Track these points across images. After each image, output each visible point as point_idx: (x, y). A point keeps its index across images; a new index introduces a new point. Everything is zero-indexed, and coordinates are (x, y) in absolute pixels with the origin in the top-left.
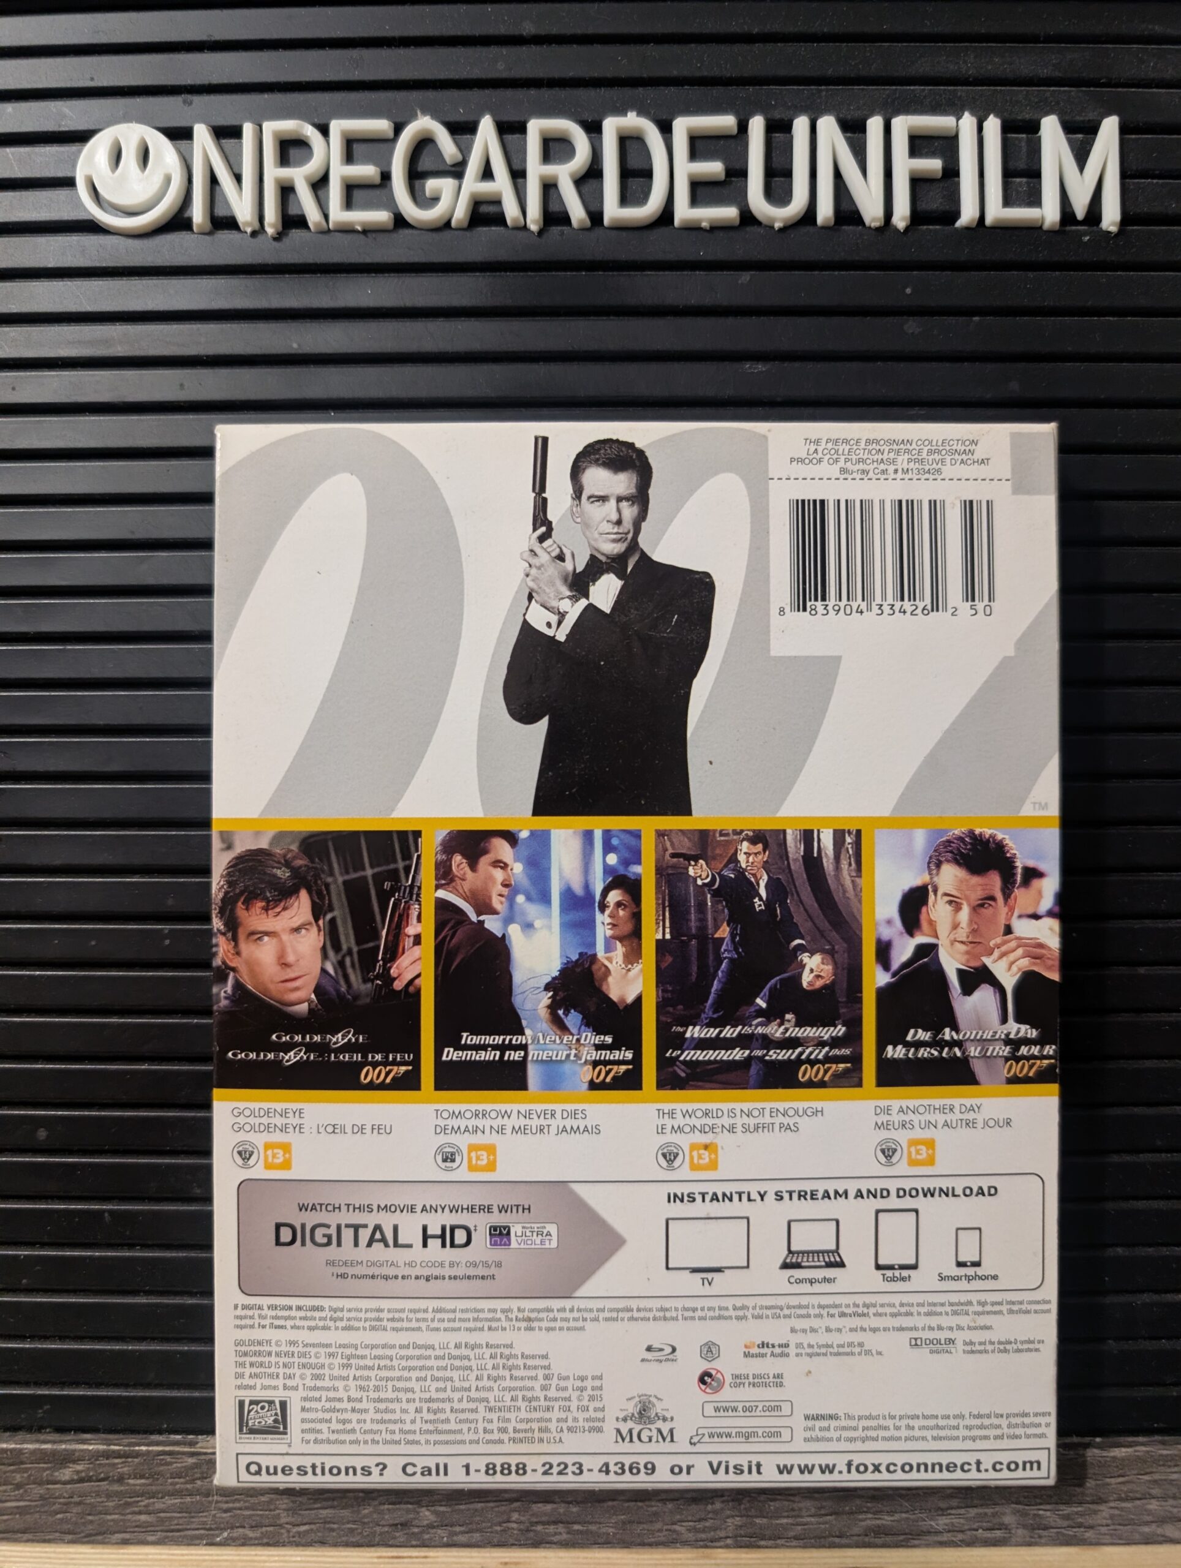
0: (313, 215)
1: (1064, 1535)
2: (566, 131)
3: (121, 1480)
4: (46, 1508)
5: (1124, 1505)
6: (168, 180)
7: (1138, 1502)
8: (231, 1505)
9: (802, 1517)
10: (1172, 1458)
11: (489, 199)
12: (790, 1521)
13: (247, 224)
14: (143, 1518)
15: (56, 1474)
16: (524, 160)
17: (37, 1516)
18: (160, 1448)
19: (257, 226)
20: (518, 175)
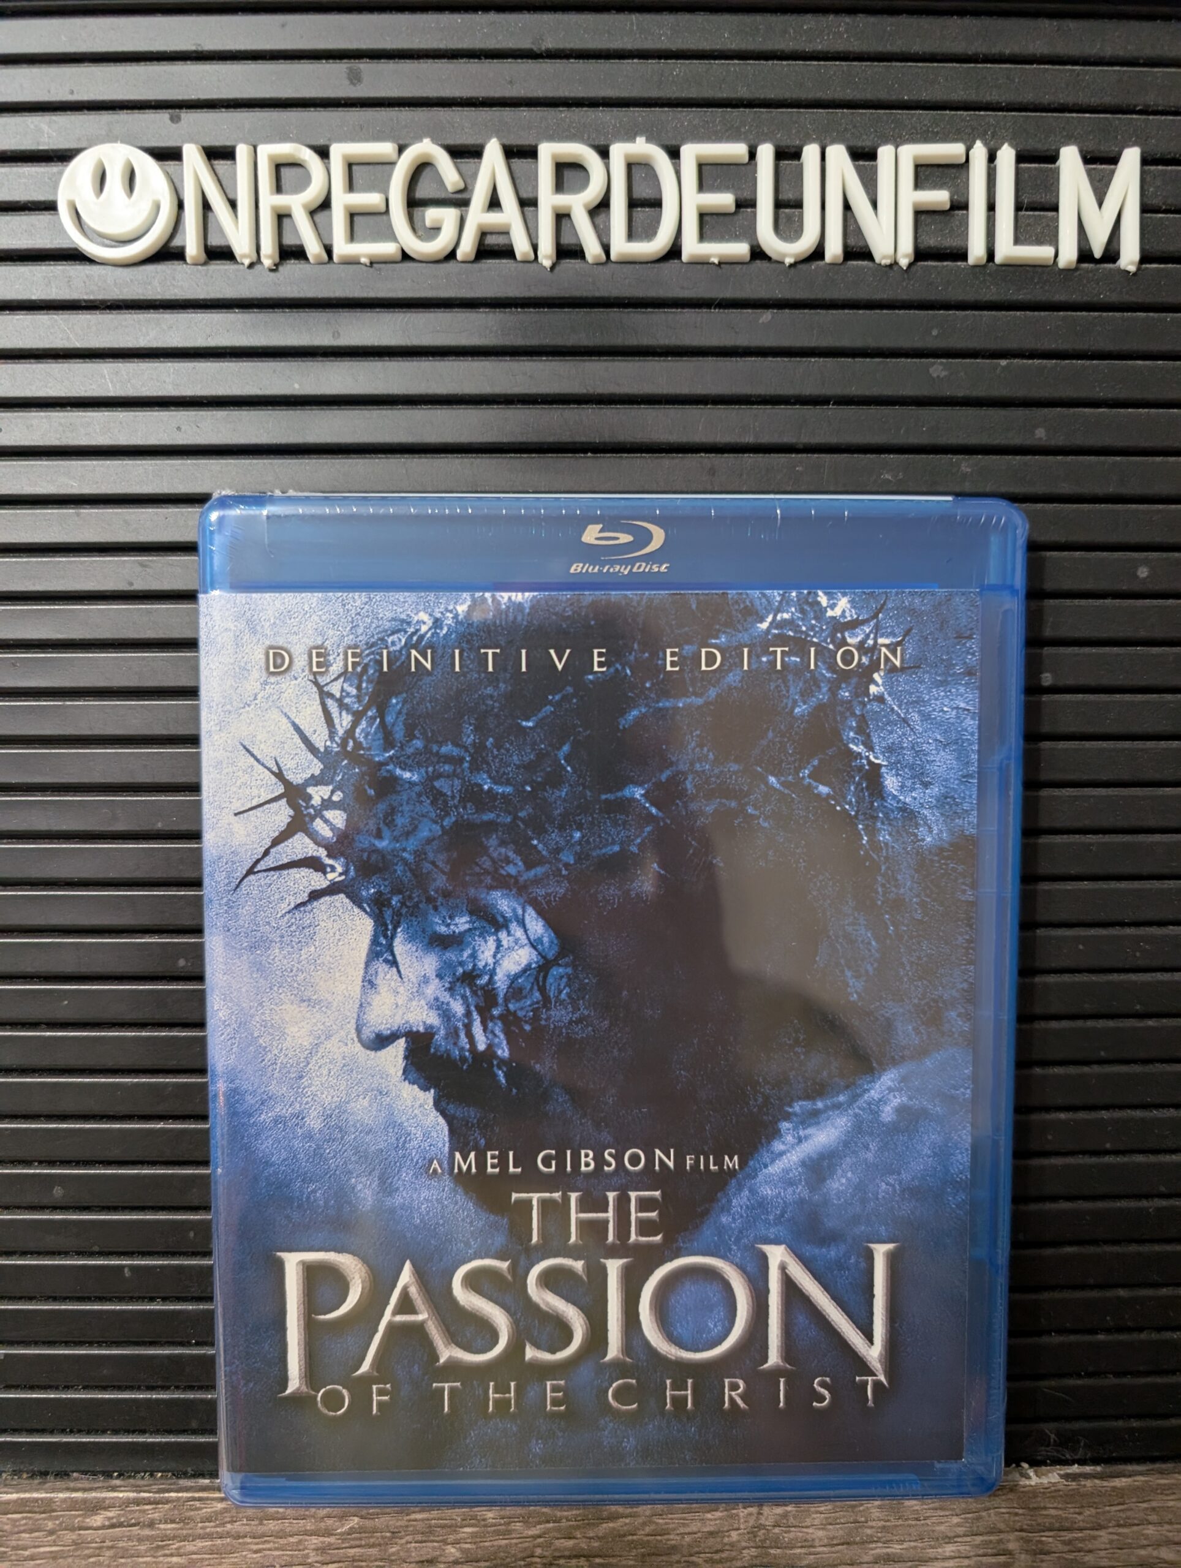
0: (313, 248)
1: (1066, 1559)
2: (580, 155)
3: (151, 1524)
4: (79, 1553)
5: (1121, 1530)
6: (157, 207)
7: (1135, 1528)
8: (261, 1546)
9: (814, 1547)
10: (1170, 1487)
11: (497, 231)
12: (803, 1551)
13: (244, 256)
14: (175, 1559)
15: (88, 1520)
16: (536, 187)
17: (70, 1560)
18: (189, 1495)
19: (254, 258)
20: (528, 203)
